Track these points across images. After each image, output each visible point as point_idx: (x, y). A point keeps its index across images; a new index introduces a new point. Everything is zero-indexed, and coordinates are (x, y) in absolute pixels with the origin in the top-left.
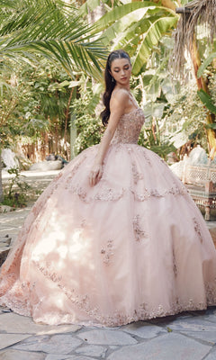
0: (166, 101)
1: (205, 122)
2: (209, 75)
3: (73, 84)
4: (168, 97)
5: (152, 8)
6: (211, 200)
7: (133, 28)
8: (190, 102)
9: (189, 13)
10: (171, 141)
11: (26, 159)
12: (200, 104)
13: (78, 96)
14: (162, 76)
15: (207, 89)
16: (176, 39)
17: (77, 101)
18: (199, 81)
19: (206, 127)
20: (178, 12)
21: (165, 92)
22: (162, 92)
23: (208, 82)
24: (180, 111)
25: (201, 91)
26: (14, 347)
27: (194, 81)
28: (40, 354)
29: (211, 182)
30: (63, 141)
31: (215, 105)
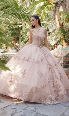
0: (49, 31)
1: (62, 37)
2: (63, 23)
4: (50, 29)
5: (45, 2)
6: (64, 61)
7: (39, 8)
8: (57, 31)
9: (58, 4)
10: (50, 43)
11: (6, 49)
12: (60, 32)
13: (22, 29)
14: (48, 23)
15: (62, 27)
16: (53, 12)
17: (22, 31)
18: (60, 25)
19: (62, 39)
20: (54, 3)
21: (49, 28)
23: (63, 25)
24: (54, 34)
25: (61, 28)
26: (7, 107)
27: (58, 24)
28: (15, 109)
29: (64, 56)
30: (17, 43)
31: (65, 32)
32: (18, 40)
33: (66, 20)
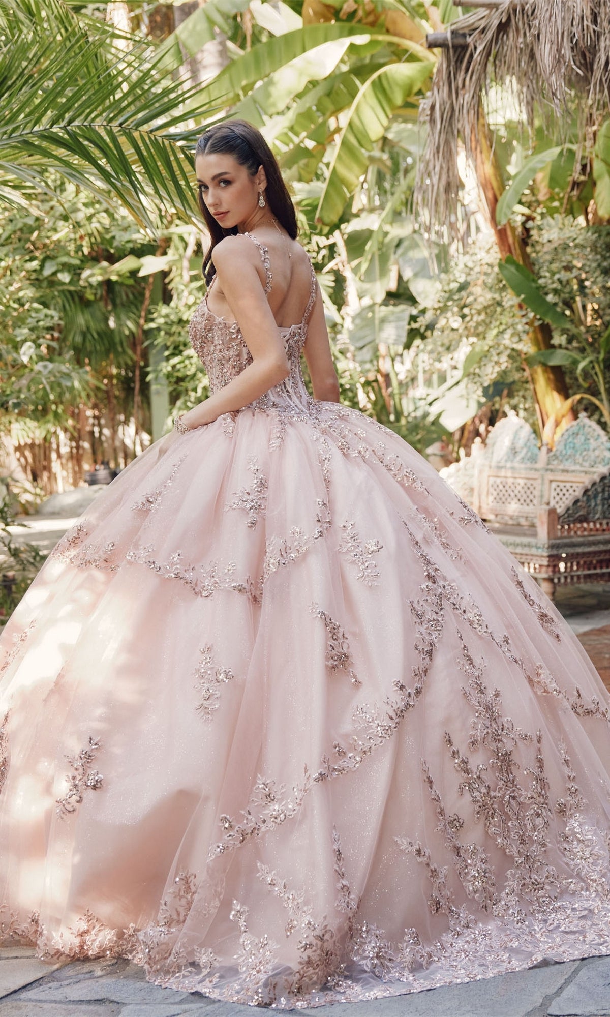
0: (413, 301)
1: (527, 347)
2: (529, 218)
3: (151, 265)
4: (418, 288)
5: (361, 39)
7: (309, 101)
8: (481, 296)
9: (465, 47)
10: (434, 410)
11: (28, 485)
12: (510, 299)
13: (167, 297)
14: (396, 232)
15: (525, 256)
16: (432, 120)
17: (164, 310)
18: (502, 234)
19: (529, 361)
20: (431, 46)
21: (407, 274)
22: (400, 277)
23: (525, 239)
24: (456, 323)
25: (509, 261)
26: (24, 995)
27: (486, 236)
30: (131, 429)
31: (550, 298)
32: (138, 398)
33: (552, 199)
